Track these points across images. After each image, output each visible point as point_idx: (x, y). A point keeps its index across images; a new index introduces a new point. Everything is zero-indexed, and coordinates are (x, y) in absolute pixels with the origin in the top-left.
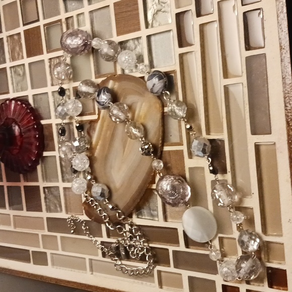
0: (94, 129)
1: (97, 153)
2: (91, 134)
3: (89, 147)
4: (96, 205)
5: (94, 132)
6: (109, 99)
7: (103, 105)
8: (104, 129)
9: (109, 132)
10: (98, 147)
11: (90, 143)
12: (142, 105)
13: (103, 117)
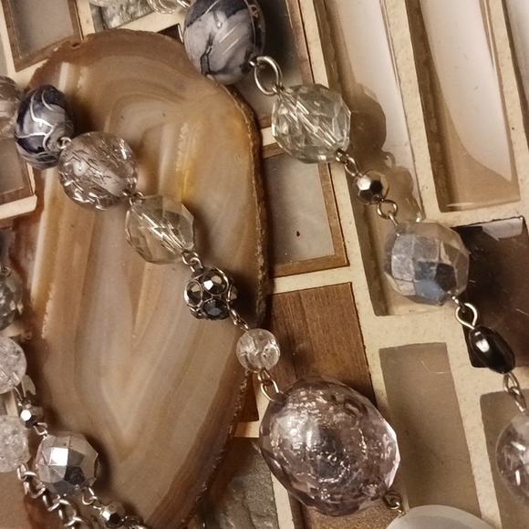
0: (31, 246)
1: (48, 327)
2: (23, 262)
3: (20, 307)
4: (62, 507)
5: (29, 256)
6: (60, 125)
7: (41, 149)
8: (62, 239)
9: (78, 251)
10: (50, 306)
11: (24, 294)
12: (178, 132)
13: (54, 199)
